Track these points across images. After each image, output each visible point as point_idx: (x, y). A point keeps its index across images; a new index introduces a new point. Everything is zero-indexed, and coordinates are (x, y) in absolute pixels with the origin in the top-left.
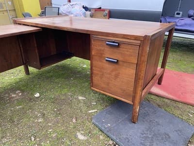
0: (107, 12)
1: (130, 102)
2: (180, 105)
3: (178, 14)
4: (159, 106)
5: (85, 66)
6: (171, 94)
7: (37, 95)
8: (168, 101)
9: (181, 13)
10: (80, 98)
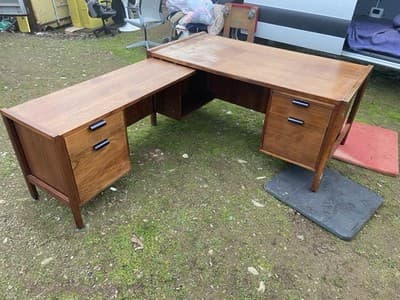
0: (254, 11)
1: (313, 169)
2: (368, 173)
3: (377, 12)
4: (340, 172)
5: (229, 113)
6: (356, 157)
7: (185, 156)
8: (353, 168)
9: (382, 10)
10: (240, 161)
